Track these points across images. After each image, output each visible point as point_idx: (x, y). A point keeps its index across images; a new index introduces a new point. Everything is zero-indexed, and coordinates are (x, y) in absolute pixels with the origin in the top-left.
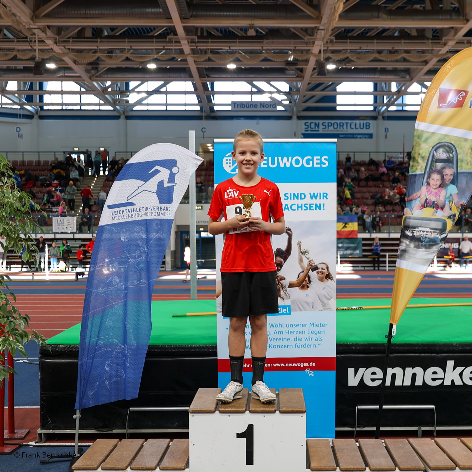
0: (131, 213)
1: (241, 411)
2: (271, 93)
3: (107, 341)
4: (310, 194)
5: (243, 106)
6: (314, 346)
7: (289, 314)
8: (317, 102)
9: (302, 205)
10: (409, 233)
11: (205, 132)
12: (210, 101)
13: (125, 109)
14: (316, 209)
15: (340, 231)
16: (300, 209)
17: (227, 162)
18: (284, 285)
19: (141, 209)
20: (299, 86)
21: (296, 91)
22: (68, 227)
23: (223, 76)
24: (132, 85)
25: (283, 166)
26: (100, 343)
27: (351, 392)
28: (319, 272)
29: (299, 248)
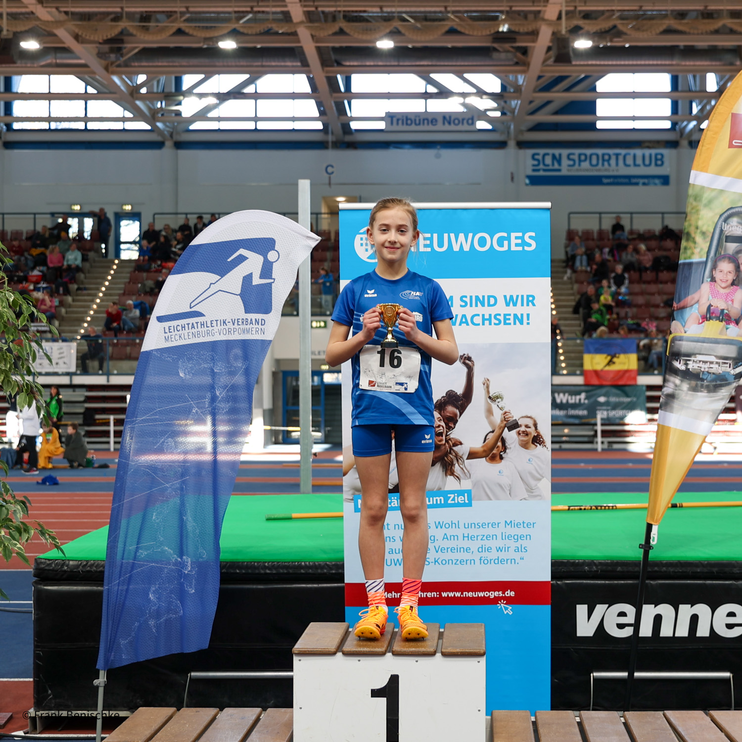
0: (196, 330)
1: (379, 652)
2: (464, 95)
3: (153, 551)
4: (505, 297)
5: (409, 122)
6: (513, 561)
7: (470, 505)
8: (556, 113)
9: (490, 315)
10: (679, 365)
11: (333, 173)
12: (342, 111)
13: (174, 128)
14: (515, 324)
15: (602, 370)
16: (487, 322)
17: (362, 242)
18: (460, 454)
19: (214, 323)
20: (521, 81)
21: (514, 92)
22: (61, 362)
23: (368, 63)
24: (189, 80)
25: (458, 250)
26: (142, 554)
27: (582, 647)
28: (520, 432)
29: (486, 390)
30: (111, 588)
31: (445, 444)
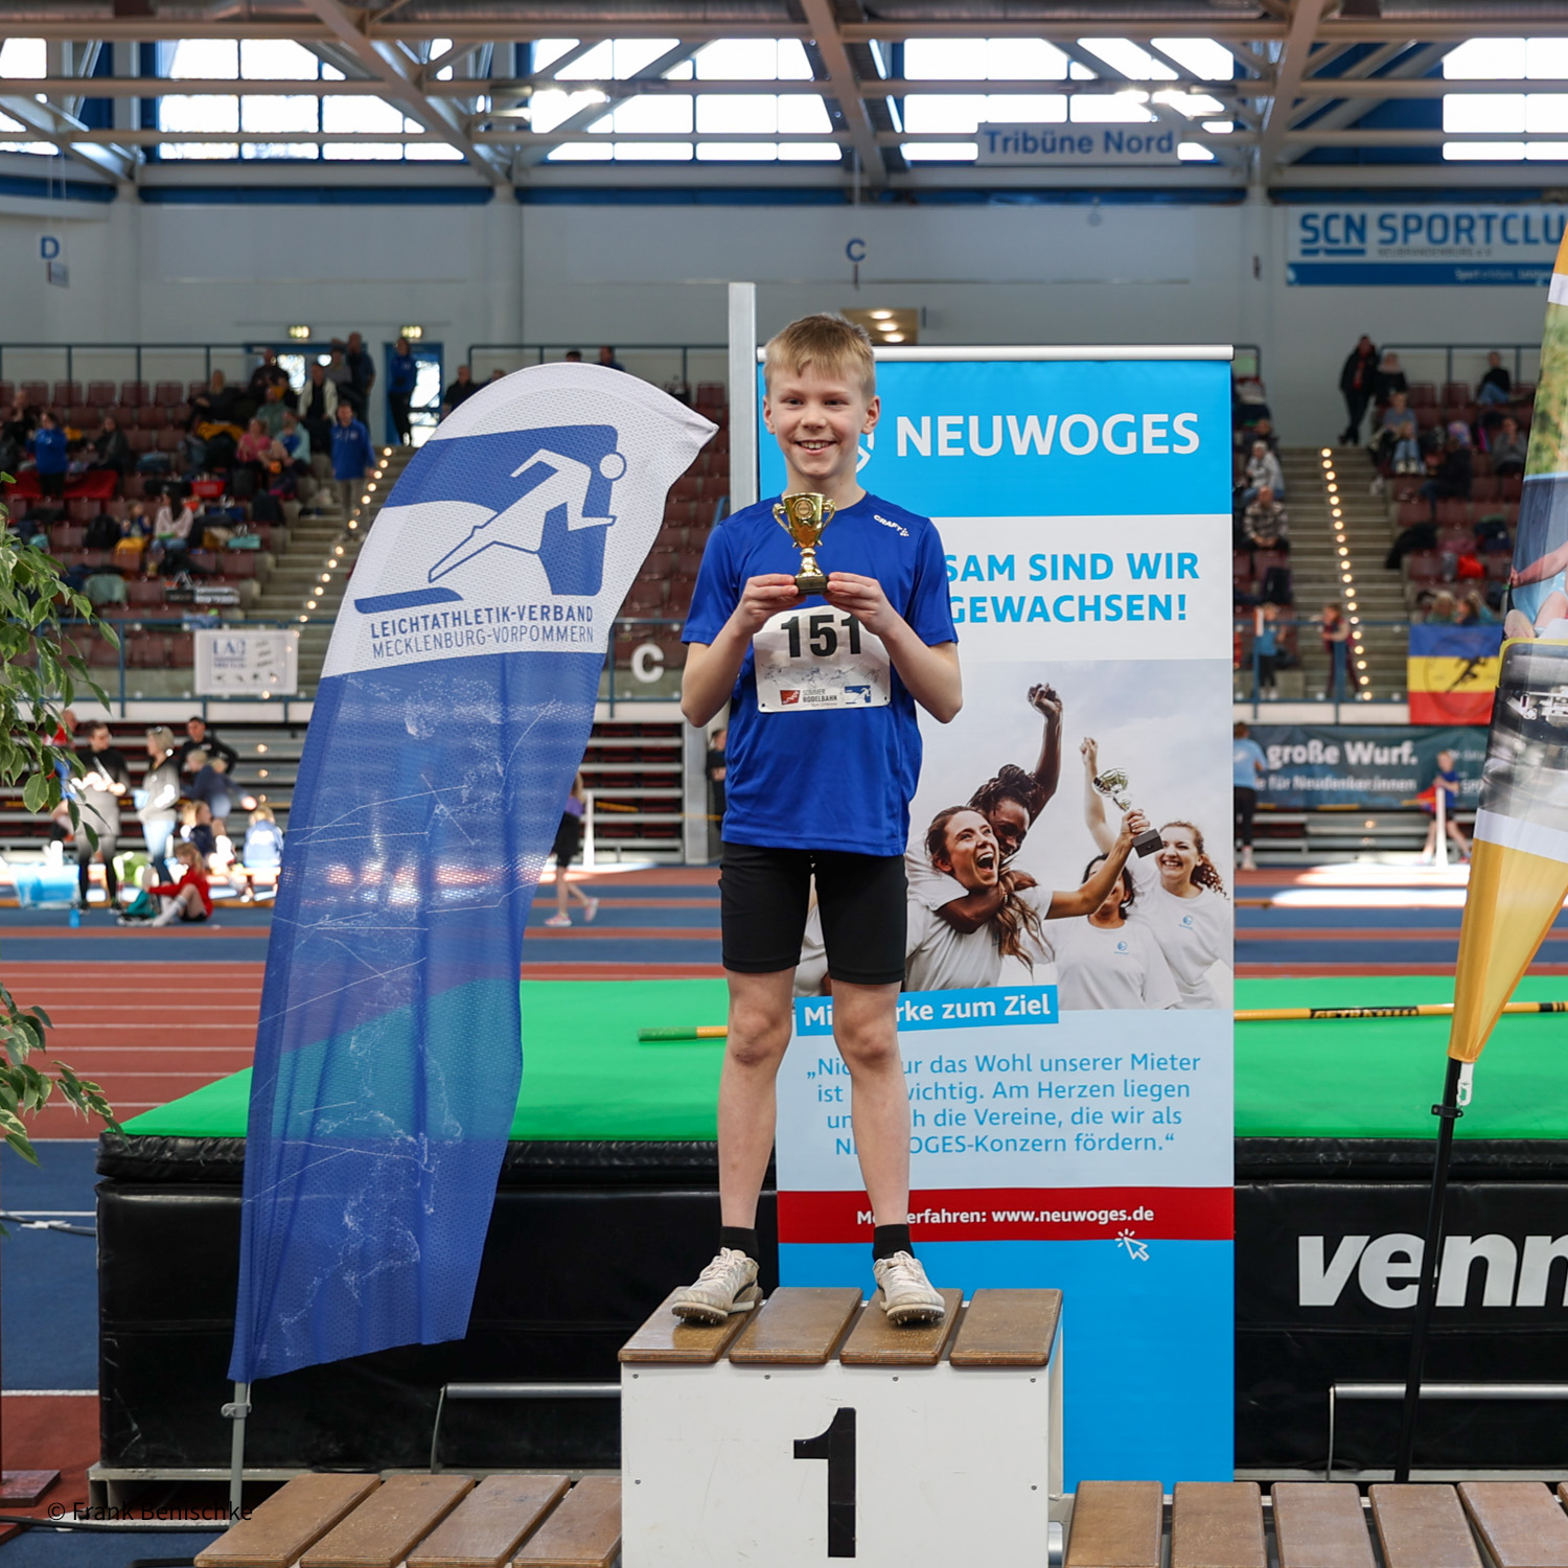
0: (443, 630)
1: (812, 1358)
2: (1150, 85)
3: (351, 1120)
4: (1130, 557)
5: (1030, 144)
6: (1150, 1143)
7: (1053, 1019)
8: (1356, 125)
9: (1097, 598)
10: (1522, 709)
11: (862, 257)
12: (882, 121)
13: (514, 157)
14: (1152, 617)
16: (1090, 614)
18: (1032, 907)
19: (484, 615)
20: (1274, 55)
21: (1260, 79)
22: (263, 672)
23: (938, 15)
24: (545, 52)
25: (1025, 453)
26: (326, 1126)
27: (1311, 1330)
28: (1165, 858)
29: (1089, 764)
30: (259, 1200)
31: (998, 884)
